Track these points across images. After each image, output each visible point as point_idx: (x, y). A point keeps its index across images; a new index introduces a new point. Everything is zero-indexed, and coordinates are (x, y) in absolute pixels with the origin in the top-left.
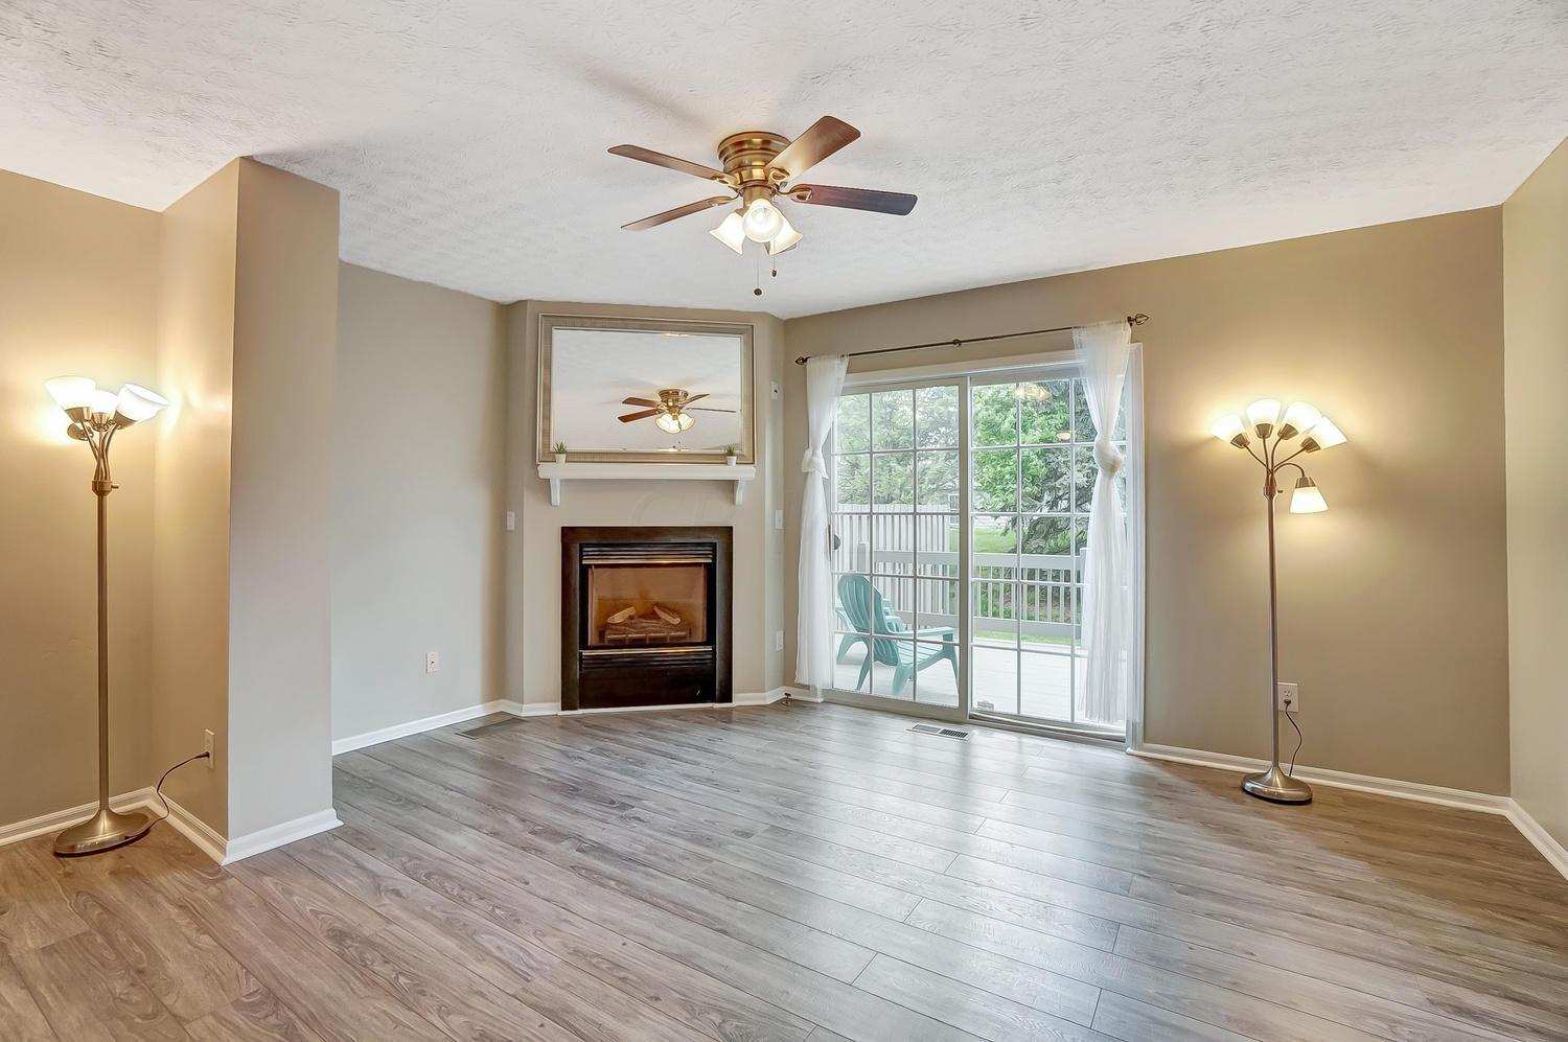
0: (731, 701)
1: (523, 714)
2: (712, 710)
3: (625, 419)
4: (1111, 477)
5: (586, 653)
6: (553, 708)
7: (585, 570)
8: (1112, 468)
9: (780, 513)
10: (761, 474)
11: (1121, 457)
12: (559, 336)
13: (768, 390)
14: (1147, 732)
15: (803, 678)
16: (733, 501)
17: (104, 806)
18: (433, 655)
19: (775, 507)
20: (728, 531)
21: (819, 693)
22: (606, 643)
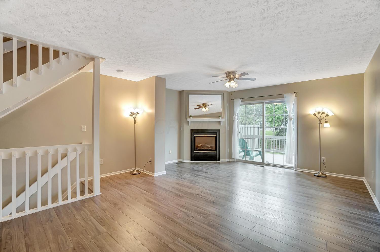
0: (220, 161)
1: (184, 162)
2: (216, 162)
3: (195, 109)
4: (291, 121)
5: (194, 151)
6: (189, 161)
7: (194, 137)
8: (291, 119)
9: (228, 127)
10: (225, 120)
11: (293, 117)
12: (190, 96)
13: (226, 105)
14: (298, 166)
15: (233, 157)
16: (220, 125)
17: (135, 168)
18: (170, 151)
19: (228, 126)
20: (219, 130)
21: (236, 160)
22: (198, 150)
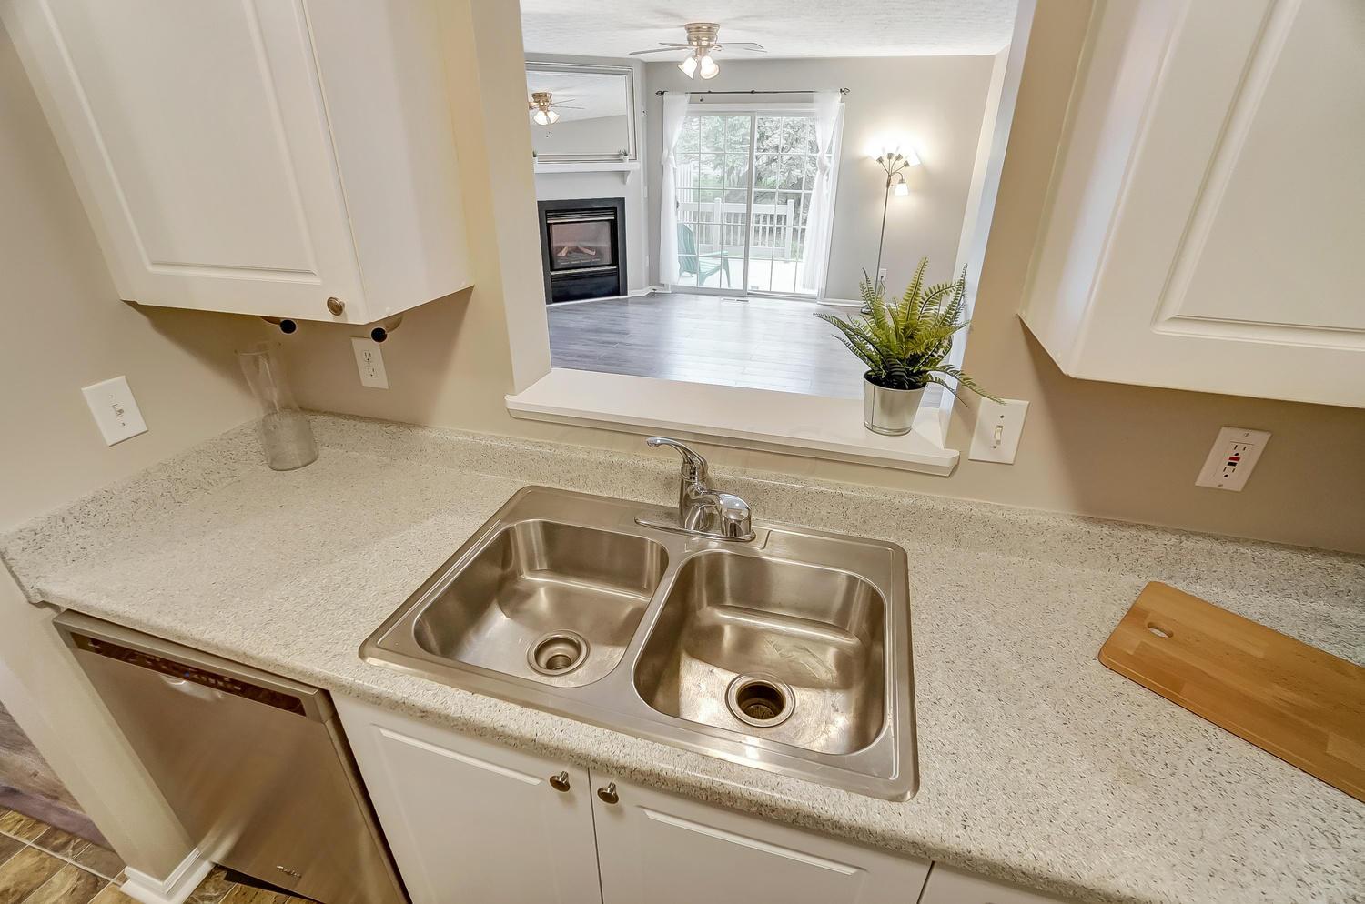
0: (627, 295)
2: (619, 300)
4: (823, 174)
5: (553, 273)
6: (542, 304)
7: (550, 225)
8: (824, 170)
9: (646, 188)
10: (639, 166)
11: (829, 165)
13: (641, 112)
14: (826, 294)
15: (662, 280)
16: (624, 182)
19: (645, 185)
20: (622, 201)
21: (671, 288)
22: (563, 267)
